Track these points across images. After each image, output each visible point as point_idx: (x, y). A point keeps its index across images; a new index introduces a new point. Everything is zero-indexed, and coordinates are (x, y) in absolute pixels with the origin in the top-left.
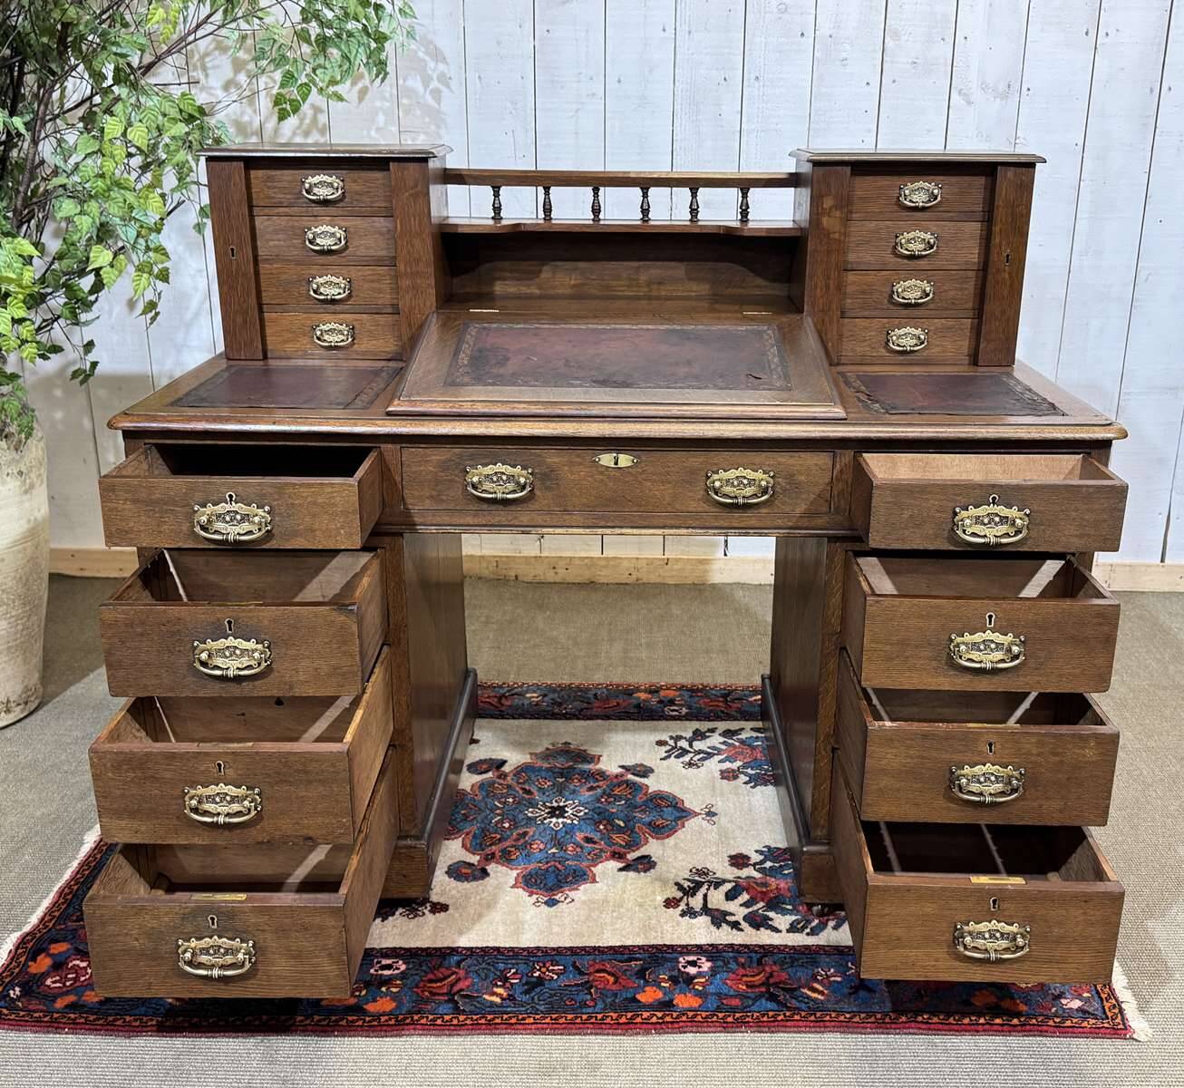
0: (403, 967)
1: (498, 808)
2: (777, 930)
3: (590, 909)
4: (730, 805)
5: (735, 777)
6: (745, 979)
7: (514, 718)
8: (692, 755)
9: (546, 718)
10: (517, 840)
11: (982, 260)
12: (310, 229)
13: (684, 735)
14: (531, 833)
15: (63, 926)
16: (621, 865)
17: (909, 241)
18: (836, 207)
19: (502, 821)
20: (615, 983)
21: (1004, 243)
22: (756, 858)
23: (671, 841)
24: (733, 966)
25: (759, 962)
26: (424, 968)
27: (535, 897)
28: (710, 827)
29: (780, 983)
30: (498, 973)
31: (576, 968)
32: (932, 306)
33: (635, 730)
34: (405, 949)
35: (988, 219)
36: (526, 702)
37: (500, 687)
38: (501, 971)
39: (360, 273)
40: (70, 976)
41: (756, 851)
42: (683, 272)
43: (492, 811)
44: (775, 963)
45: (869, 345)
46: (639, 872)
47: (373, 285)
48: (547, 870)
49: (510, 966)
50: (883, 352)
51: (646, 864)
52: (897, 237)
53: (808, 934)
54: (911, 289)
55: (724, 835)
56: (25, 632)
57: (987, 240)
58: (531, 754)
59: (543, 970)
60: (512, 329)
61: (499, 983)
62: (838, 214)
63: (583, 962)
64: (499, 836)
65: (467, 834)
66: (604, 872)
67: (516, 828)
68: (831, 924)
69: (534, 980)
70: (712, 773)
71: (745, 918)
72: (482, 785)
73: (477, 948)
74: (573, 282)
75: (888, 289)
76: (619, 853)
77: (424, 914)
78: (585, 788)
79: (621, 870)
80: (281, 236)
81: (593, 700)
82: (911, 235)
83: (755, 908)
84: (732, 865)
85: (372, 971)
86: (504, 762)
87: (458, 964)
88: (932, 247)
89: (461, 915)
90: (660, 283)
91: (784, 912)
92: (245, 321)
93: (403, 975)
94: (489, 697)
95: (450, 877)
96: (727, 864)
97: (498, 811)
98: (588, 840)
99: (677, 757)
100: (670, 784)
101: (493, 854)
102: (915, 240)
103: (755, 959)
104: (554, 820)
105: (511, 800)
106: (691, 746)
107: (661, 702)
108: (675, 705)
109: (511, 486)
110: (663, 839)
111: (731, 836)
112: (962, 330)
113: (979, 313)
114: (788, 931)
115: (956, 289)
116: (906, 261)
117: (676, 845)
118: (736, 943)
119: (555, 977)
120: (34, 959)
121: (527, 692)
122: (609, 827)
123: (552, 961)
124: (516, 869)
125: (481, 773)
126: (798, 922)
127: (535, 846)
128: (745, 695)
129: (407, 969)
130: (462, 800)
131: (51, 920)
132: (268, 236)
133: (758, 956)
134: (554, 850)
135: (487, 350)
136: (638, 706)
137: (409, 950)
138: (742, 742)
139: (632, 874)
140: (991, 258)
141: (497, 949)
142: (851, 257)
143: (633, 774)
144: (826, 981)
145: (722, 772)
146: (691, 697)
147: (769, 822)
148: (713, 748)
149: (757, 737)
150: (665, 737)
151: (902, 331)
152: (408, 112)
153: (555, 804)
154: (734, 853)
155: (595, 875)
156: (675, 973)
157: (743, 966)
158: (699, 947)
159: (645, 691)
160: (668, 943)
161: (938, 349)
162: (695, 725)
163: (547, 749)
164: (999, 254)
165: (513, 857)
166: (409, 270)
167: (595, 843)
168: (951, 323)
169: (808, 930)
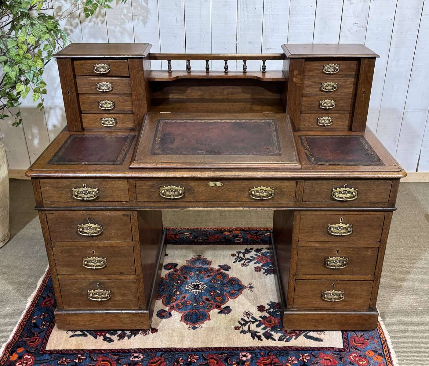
0: (142, 357)
1: (175, 285)
2: (275, 340)
3: (208, 330)
4: (258, 283)
5: (260, 271)
6: (263, 362)
7: (181, 244)
8: (244, 260)
9: (192, 244)
10: (182, 300)
11: (354, 92)
12: (98, 83)
13: (242, 251)
14: (187, 297)
15: (21, 340)
16: (219, 311)
17: (326, 86)
18: (299, 74)
19: (176, 291)
20: (217, 364)
21: (363, 87)
22: (267, 307)
23: (237, 300)
24: (259, 356)
25: (268, 355)
26: (149, 357)
27: (188, 325)
28: (251, 293)
29: (275, 363)
30: (175, 359)
31: (203, 357)
32: (334, 109)
33: (223, 249)
34: (142, 349)
35: (357, 77)
36: (185, 237)
37: (175, 230)
38: (177, 359)
39: (118, 99)
40: (25, 362)
41: (267, 304)
42: (241, 90)
43: (173, 287)
44: (274, 355)
45: (311, 123)
46: (225, 314)
47: (123, 103)
48: (193, 313)
49: (180, 356)
50: (316, 126)
51: (227, 310)
52: (322, 84)
53: (285, 341)
54: (327, 103)
55: (256, 296)
56: (2, 217)
57: (356, 85)
58: (186, 260)
59: (192, 358)
60: (176, 122)
61: (176, 364)
62: (299, 77)
63: (206, 354)
64: (175, 298)
65: (164, 297)
66: (213, 314)
67: (181, 294)
68: (294, 337)
69: (188, 362)
70: (252, 268)
71: (263, 334)
72: (169, 275)
73: (168, 348)
74: (199, 94)
75: (318, 103)
76: (218, 305)
77: (149, 333)
78: (206, 276)
79: (219, 313)
80: (87, 86)
81: (209, 235)
82: (327, 84)
83: (267, 330)
84: (259, 310)
85: (131, 359)
86: (176, 265)
87: (161, 355)
88: (335, 88)
89: (162, 334)
90: (232, 94)
91: (277, 332)
92: (75, 118)
93: (142, 361)
94: (171, 235)
95: (158, 317)
96: (257, 310)
97: (175, 287)
98: (207, 299)
99: (239, 261)
100: (237, 274)
101: (173, 306)
102: (329, 85)
103: (267, 353)
104: (195, 290)
105: (179, 282)
106: (244, 256)
107: (233, 236)
108: (238, 237)
109: (176, 193)
110: (234, 299)
111: (258, 297)
112: (346, 117)
113: (353, 111)
114: (279, 340)
115: (344, 103)
116: (325, 93)
117: (239, 301)
118: (260, 346)
119: (196, 361)
120: (12, 355)
121: (185, 232)
122: (215, 294)
123: (195, 354)
124: (182, 313)
125: (169, 270)
126: (282, 336)
127: (188, 303)
128: (264, 233)
129: (143, 358)
130: (162, 282)
131: (17, 337)
132: (82, 86)
133: (268, 351)
134: (195, 304)
135: (167, 135)
136: (225, 238)
137: (144, 349)
138: (263, 254)
139: (223, 315)
140: (358, 93)
141: (175, 349)
142: (304, 92)
143: (223, 269)
144: (292, 363)
145: (255, 268)
146: (244, 234)
147: (272, 291)
148: (252, 257)
149: (268, 252)
150: (235, 252)
151: (323, 118)
152: (135, 8)
153: (195, 284)
154: (259, 305)
155: (209, 315)
156: (238, 361)
157: (262, 356)
158: (247, 348)
159: (228, 231)
160: (236, 346)
161: (336, 124)
162: (246, 246)
163: (192, 258)
164: (361, 91)
165: (181, 308)
166: (137, 98)
167: (210, 301)
168: (342, 115)
169: (285, 340)
